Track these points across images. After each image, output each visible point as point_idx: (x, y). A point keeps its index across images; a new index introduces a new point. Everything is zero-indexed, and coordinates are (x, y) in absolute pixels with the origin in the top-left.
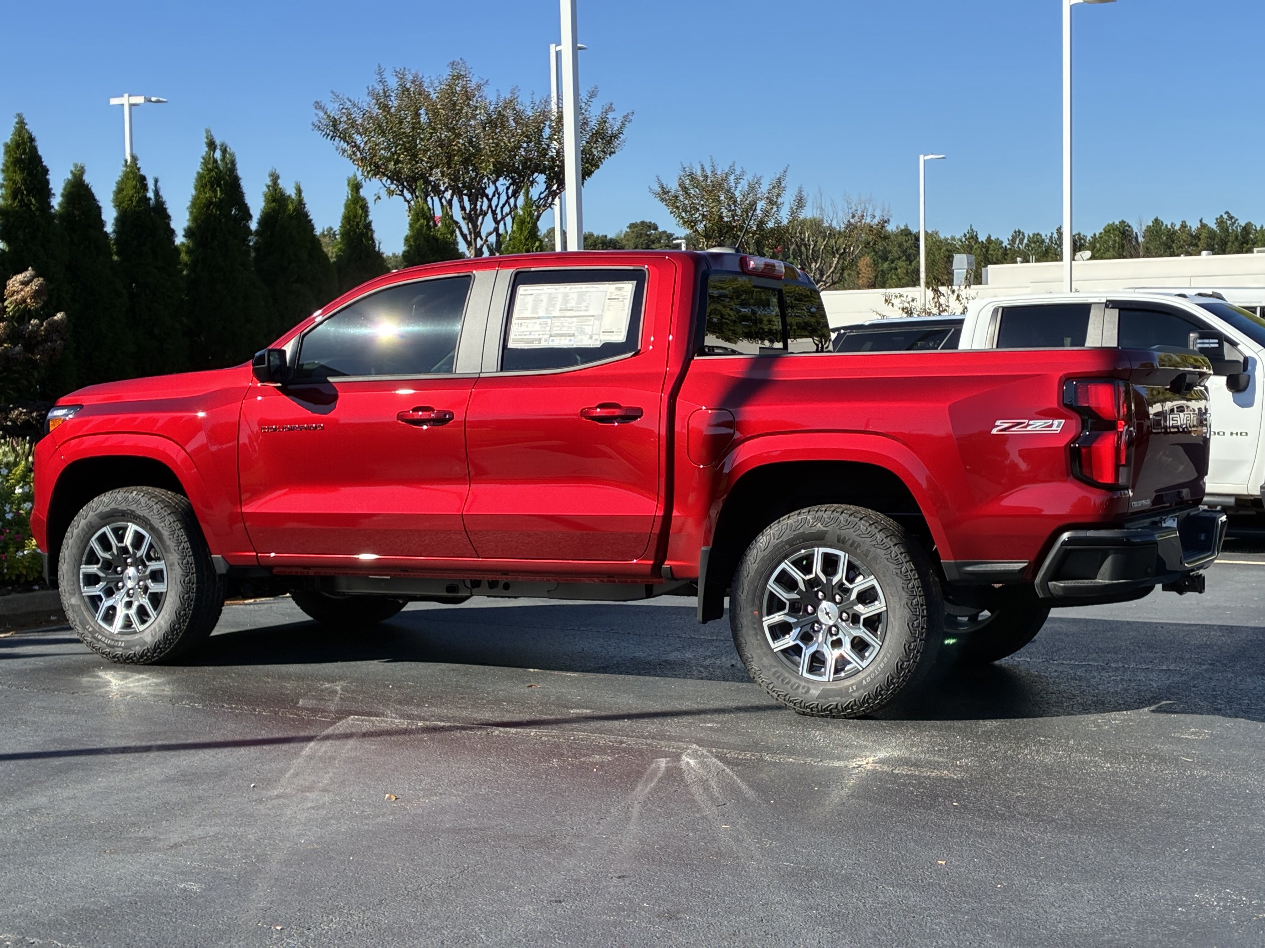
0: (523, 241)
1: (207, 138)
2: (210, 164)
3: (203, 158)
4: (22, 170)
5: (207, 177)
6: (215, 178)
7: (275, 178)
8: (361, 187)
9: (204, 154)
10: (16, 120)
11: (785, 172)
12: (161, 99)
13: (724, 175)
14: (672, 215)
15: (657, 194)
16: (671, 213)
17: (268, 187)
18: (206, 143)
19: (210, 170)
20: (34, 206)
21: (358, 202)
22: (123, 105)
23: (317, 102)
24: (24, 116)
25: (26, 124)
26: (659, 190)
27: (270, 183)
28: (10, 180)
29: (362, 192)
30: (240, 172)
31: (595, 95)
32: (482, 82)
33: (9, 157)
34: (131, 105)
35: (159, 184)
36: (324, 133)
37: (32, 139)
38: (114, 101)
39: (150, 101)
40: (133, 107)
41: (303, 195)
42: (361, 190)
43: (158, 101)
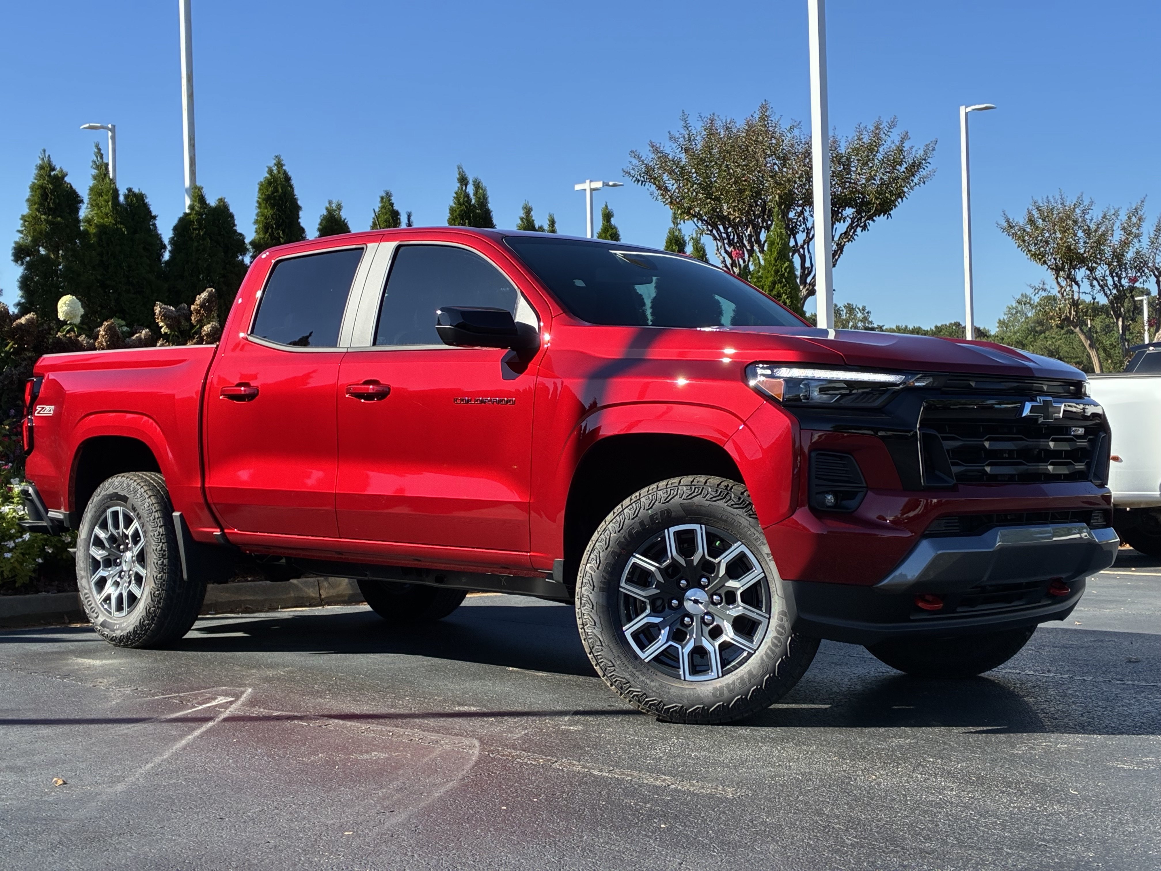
0: (773, 262)
1: (459, 174)
2: (463, 199)
3: (456, 193)
4: (272, 206)
5: (458, 211)
6: (465, 212)
7: (528, 211)
8: (612, 216)
9: (456, 189)
10: (275, 162)
11: (1142, 202)
12: (618, 183)
13: (1072, 206)
14: (1020, 248)
15: (1004, 229)
16: (1019, 246)
17: (522, 219)
18: (458, 179)
19: (460, 204)
20: (283, 238)
21: (608, 231)
22: (585, 190)
23: (632, 152)
24: (282, 158)
25: (284, 165)
26: (1005, 225)
27: (523, 216)
28: (263, 216)
29: (613, 221)
30: (490, 206)
31: (894, 126)
32: (795, 124)
33: (262, 195)
34: (592, 190)
35: (412, 218)
36: (634, 179)
37: (288, 179)
38: (578, 187)
39: (608, 185)
40: (594, 192)
41: (556, 225)
42: (612, 219)
43: (615, 185)
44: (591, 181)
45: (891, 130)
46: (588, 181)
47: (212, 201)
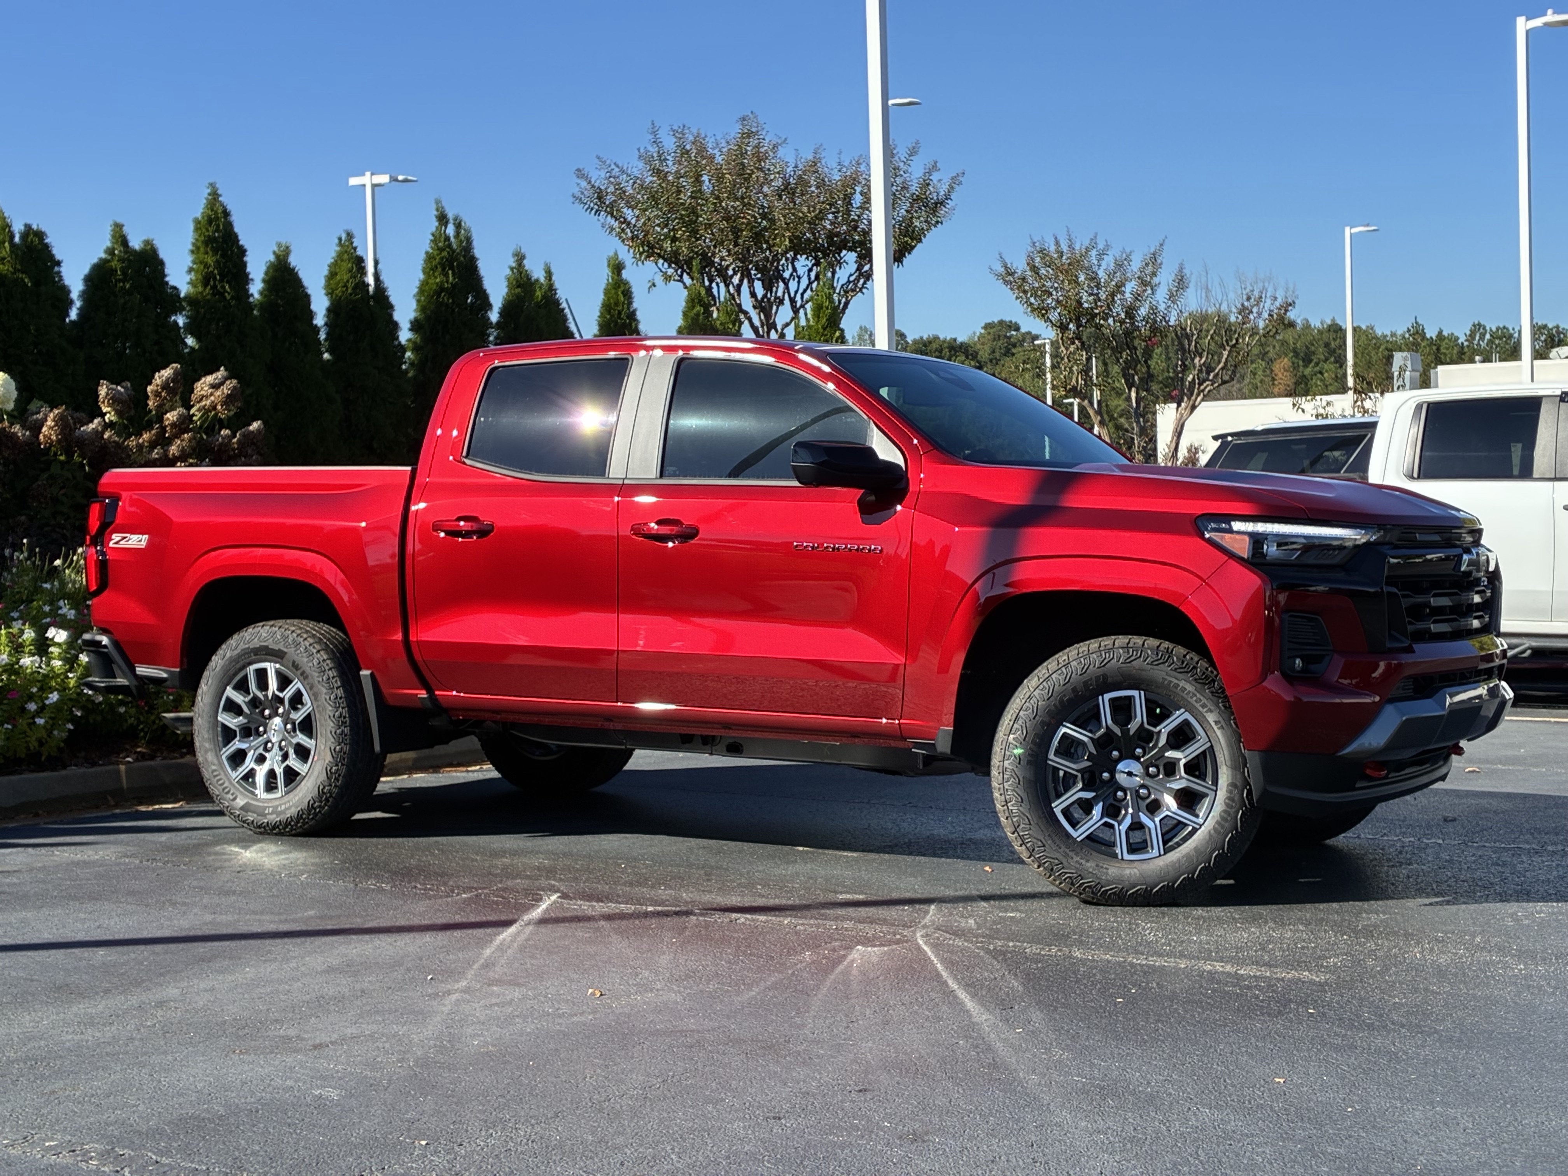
0: (821, 330)
1: (437, 210)
2: (440, 242)
3: (433, 235)
4: (215, 251)
5: (438, 258)
6: (447, 260)
7: (520, 258)
8: (624, 268)
9: (434, 229)
10: (209, 191)
11: (1161, 245)
12: (410, 178)
13: (1084, 251)
14: (1019, 301)
15: (998, 276)
16: (1017, 298)
17: (512, 269)
18: (436, 217)
19: (441, 250)
20: (229, 294)
21: (619, 287)
22: (364, 186)
23: (579, 170)
24: (217, 186)
25: (220, 195)
26: (1002, 270)
27: (514, 265)
28: (201, 263)
29: (625, 274)
30: (477, 252)
31: (916, 153)
32: (780, 142)
33: (200, 236)
34: (374, 186)
35: (380, 266)
36: (587, 206)
37: (226, 214)
38: (354, 181)
39: (396, 180)
40: (376, 188)
41: (554, 278)
42: (623, 272)
43: (406, 181)
44: (372, 174)
45: (911, 158)
46: (368, 174)
47: (136, 243)
